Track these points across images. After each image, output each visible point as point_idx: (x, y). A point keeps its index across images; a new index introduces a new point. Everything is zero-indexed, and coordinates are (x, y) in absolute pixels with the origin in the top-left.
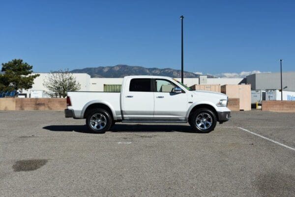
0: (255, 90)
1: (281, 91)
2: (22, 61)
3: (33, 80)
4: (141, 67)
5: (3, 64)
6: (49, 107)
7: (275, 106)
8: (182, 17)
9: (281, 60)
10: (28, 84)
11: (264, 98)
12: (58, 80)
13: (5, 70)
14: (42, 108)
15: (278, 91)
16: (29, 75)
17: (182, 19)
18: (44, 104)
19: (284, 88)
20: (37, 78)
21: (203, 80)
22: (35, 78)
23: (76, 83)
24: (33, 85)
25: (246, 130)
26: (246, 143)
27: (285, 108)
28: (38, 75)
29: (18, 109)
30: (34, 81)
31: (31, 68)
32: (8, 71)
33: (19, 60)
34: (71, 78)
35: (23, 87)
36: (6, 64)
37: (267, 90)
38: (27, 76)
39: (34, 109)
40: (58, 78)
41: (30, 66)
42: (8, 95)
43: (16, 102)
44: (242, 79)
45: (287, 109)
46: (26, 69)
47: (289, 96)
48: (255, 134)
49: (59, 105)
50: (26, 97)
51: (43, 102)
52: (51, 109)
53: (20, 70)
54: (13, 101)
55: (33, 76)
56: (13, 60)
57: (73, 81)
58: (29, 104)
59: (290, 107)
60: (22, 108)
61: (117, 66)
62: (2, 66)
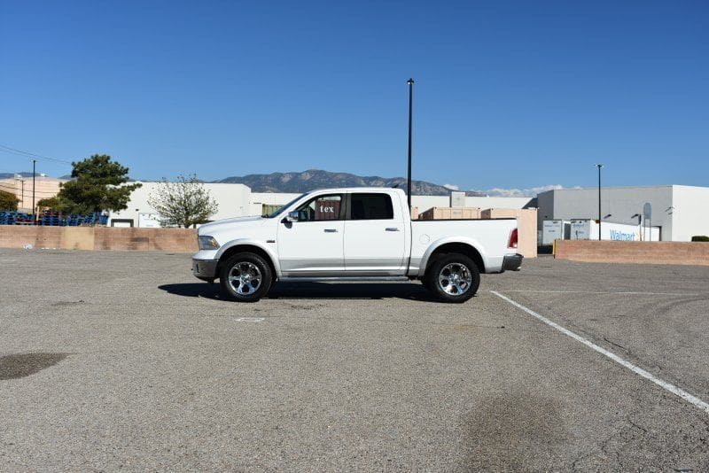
0: (552, 219)
1: (598, 221)
2: (108, 158)
3: (129, 194)
4: (350, 175)
5: (73, 164)
6: (155, 245)
7: (578, 250)
8: (411, 81)
9: (600, 166)
10: (119, 202)
11: (568, 236)
12: (175, 194)
13: (77, 175)
14: (143, 247)
15: (593, 223)
16: (122, 184)
17: (411, 85)
18: (146, 240)
19: (606, 217)
20: (137, 190)
21: (458, 199)
22: (133, 190)
23: (210, 201)
24: (128, 204)
25: (505, 298)
26: (491, 324)
27: (599, 255)
28: (140, 186)
29: (99, 247)
30: (130, 197)
31: (126, 171)
32: (83, 177)
33: (103, 157)
34: (199, 192)
35: (111, 208)
36: (79, 163)
37: (574, 221)
38: (119, 187)
39: (129, 249)
40: (177, 191)
41: (125, 167)
42: (88, 221)
43: (96, 234)
44: (529, 200)
45: (603, 255)
46: (116, 173)
47: (613, 232)
48: (519, 306)
49: (175, 242)
50: (132, 225)
51: (144, 236)
52: (160, 249)
53: (104, 174)
54: (91, 233)
55: (128, 187)
56: (92, 157)
57: (203, 197)
58: (119, 239)
59: (608, 252)
60: (106, 245)
61: (307, 171)
62: (72, 168)
